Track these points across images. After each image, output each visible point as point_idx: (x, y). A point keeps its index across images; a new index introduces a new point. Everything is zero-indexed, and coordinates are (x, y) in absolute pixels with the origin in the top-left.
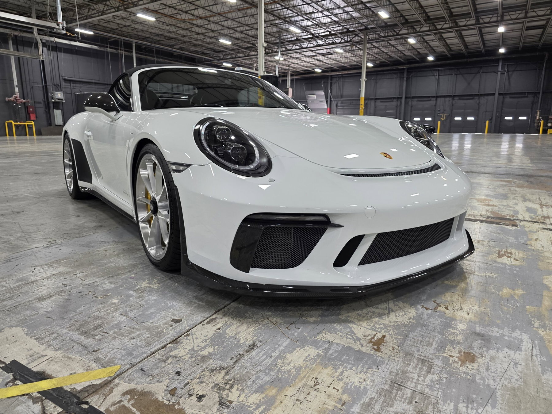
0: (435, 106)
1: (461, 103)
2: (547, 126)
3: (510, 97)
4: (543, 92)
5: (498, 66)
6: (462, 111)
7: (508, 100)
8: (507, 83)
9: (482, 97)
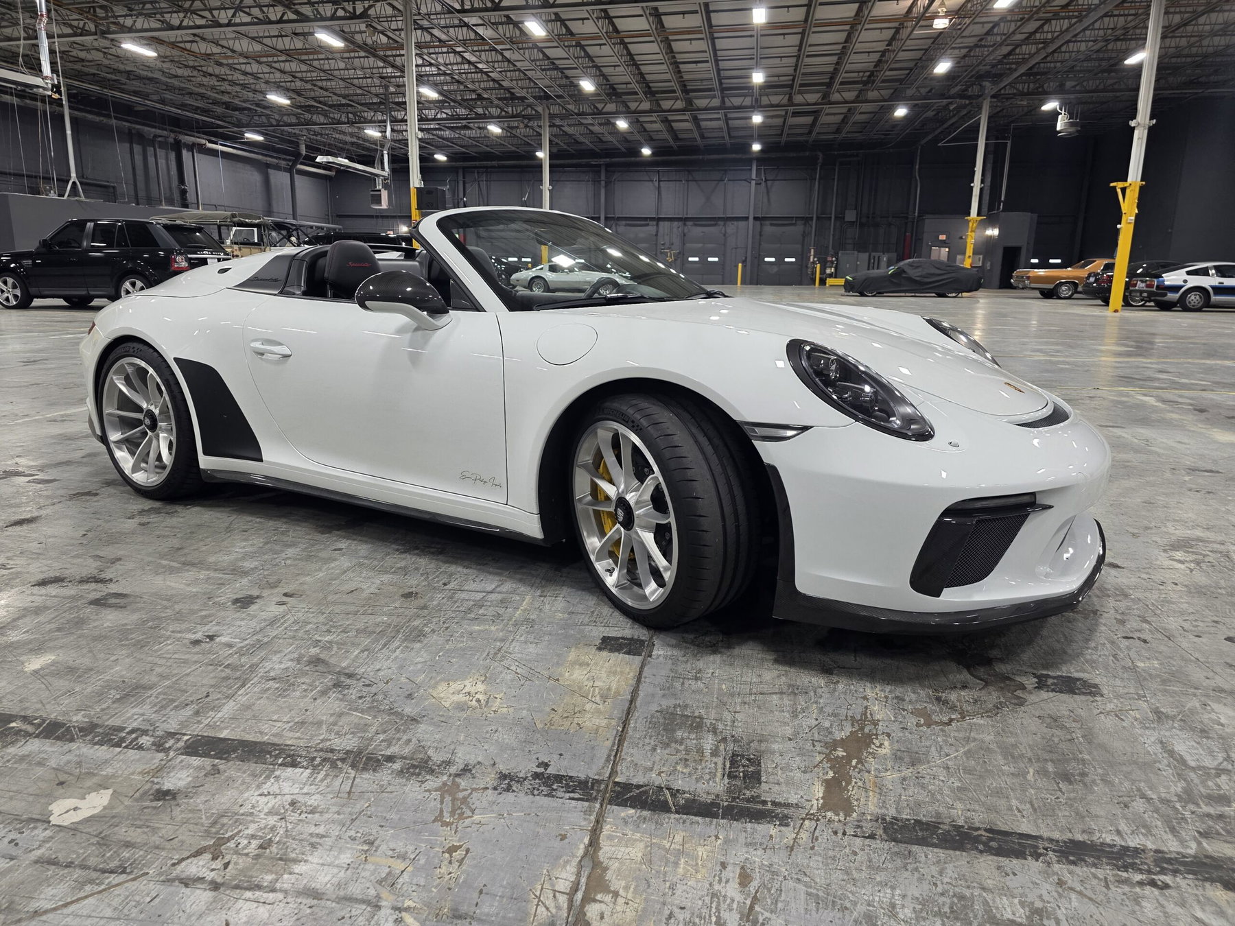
0: (656, 235)
1: (697, 231)
2: (825, 272)
3: (771, 225)
4: (818, 218)
5: (751, 170)
6: (701, 245)
7: (768, 229)
8: (765, 200)
9: (729, 223)
